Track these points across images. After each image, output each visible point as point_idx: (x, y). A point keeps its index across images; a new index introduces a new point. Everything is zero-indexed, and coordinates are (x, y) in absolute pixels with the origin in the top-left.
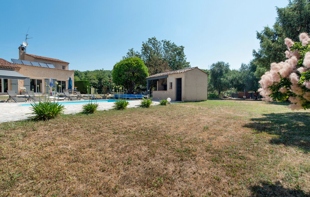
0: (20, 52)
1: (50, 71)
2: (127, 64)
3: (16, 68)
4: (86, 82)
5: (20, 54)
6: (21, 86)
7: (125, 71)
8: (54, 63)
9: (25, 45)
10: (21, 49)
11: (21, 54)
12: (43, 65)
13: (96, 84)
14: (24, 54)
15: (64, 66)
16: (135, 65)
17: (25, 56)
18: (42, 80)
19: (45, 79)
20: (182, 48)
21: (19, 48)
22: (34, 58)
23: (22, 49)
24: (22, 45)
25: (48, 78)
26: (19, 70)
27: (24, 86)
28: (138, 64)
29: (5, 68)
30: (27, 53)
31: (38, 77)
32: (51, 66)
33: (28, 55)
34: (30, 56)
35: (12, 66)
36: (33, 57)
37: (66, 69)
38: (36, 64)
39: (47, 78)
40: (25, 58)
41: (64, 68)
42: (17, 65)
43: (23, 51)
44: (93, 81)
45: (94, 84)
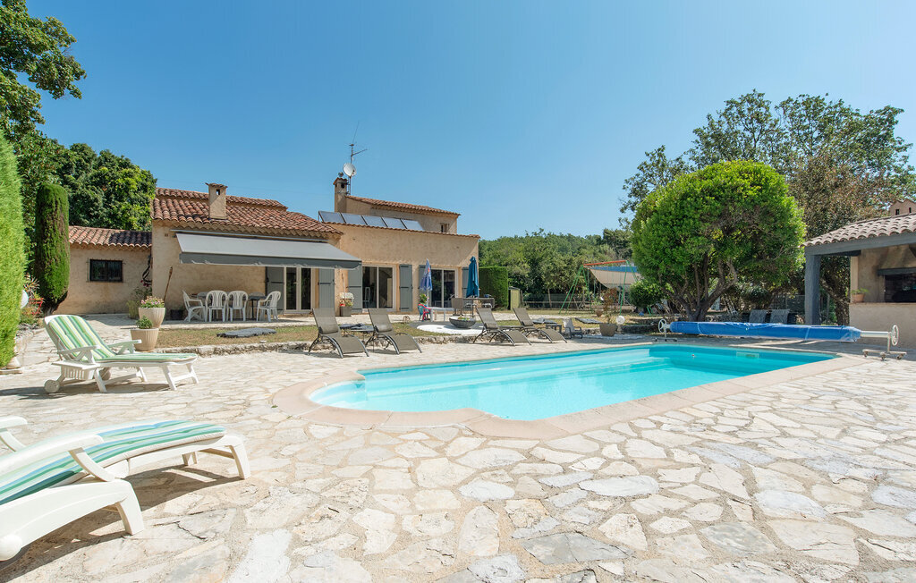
0: (337, 193)
1: (413, 240)
2: (711, 192)
3: (330, 235)
4: (497, 272)
5: (336, 198)
6: (343, 289)
7: (704, 221)
8: (419, 216)
9: (348, 172)
10: (339, 185)
11: (340, 197)
12: (393, 223)
13: (523, 277)
14: (346, 197)
15: (446, 225)
16: (750, 193)
17: (349, 201)
18: (391, 269)
19: (402, 266)
20: (889, 116)
21: (335, 184)
22: (369, 207)
23: (342, 183)
24: (342, 175)
25: (409, 263)
26: (338, 239)
27: (349, 288)
28: (766, 187)
29: (306, 235)
30: (352, 195)
31: (382, 262)
32: (414, 225)
33: (354, 199)
34: (361, 200)
35: (321, 228)
36: (367, 203)
37: (451, 231)
38: (374, 221)
39: (405, 262)
40: (348, 208)
41: (444, 228)
42: (332, 226)
43: (343, 191)
44: (517, 269)
45: (517, 277)
